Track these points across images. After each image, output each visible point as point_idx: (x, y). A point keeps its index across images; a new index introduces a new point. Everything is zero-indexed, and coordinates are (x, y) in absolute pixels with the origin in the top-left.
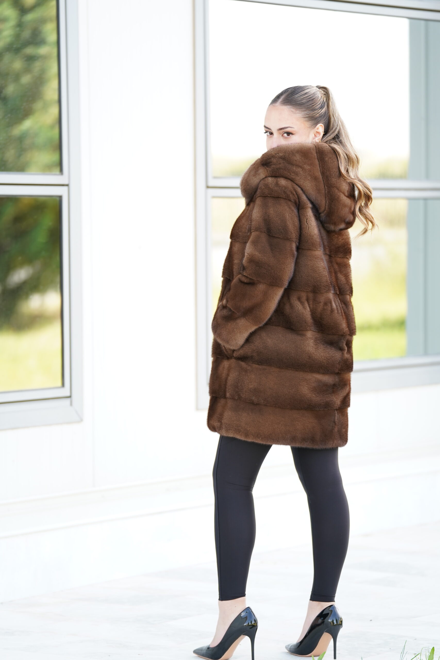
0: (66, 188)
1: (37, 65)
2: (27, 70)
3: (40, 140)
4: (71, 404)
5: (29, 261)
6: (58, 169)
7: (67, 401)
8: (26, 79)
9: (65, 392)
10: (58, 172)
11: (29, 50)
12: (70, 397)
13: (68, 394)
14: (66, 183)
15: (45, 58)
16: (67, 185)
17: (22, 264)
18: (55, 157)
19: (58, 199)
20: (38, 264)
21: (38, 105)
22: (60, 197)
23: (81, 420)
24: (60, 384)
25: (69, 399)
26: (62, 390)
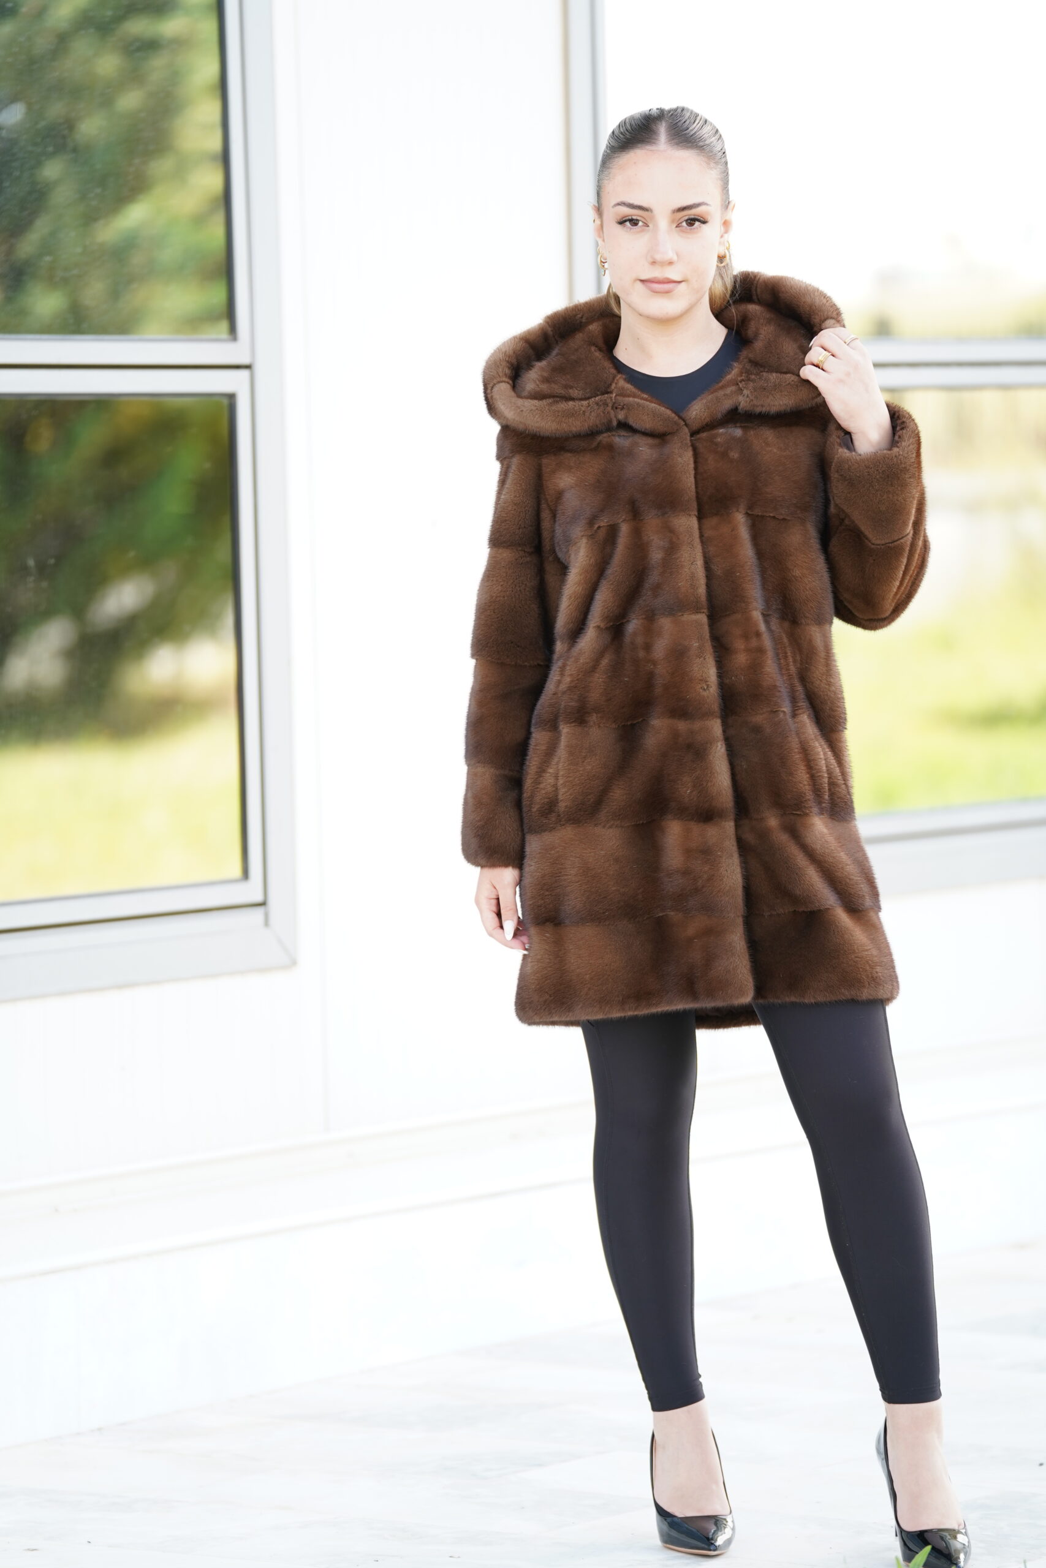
0: (244, 374)
1: (157, 65)
2: (133, 76)
3: (168, 255)
4: (267, 923)
5: (146, 562)
6: (224, 325)
7: (258, 914)
8: (130, 101)
9: (252, 891)
10: (225, 335)
11: (138, 27)
12: (264, 903)
13: (259, 898)
14: (245, 361)
15: (179, 44)
16: (248, 367)
17: (126, 571)
18: (218, 295)
19: (225, 401)
20: (170, 571)
21: (161, 166)
22: (231, 397)
23: (294, 963)
24: (237, 872)
25: (260, 911)
26: (243, 886)
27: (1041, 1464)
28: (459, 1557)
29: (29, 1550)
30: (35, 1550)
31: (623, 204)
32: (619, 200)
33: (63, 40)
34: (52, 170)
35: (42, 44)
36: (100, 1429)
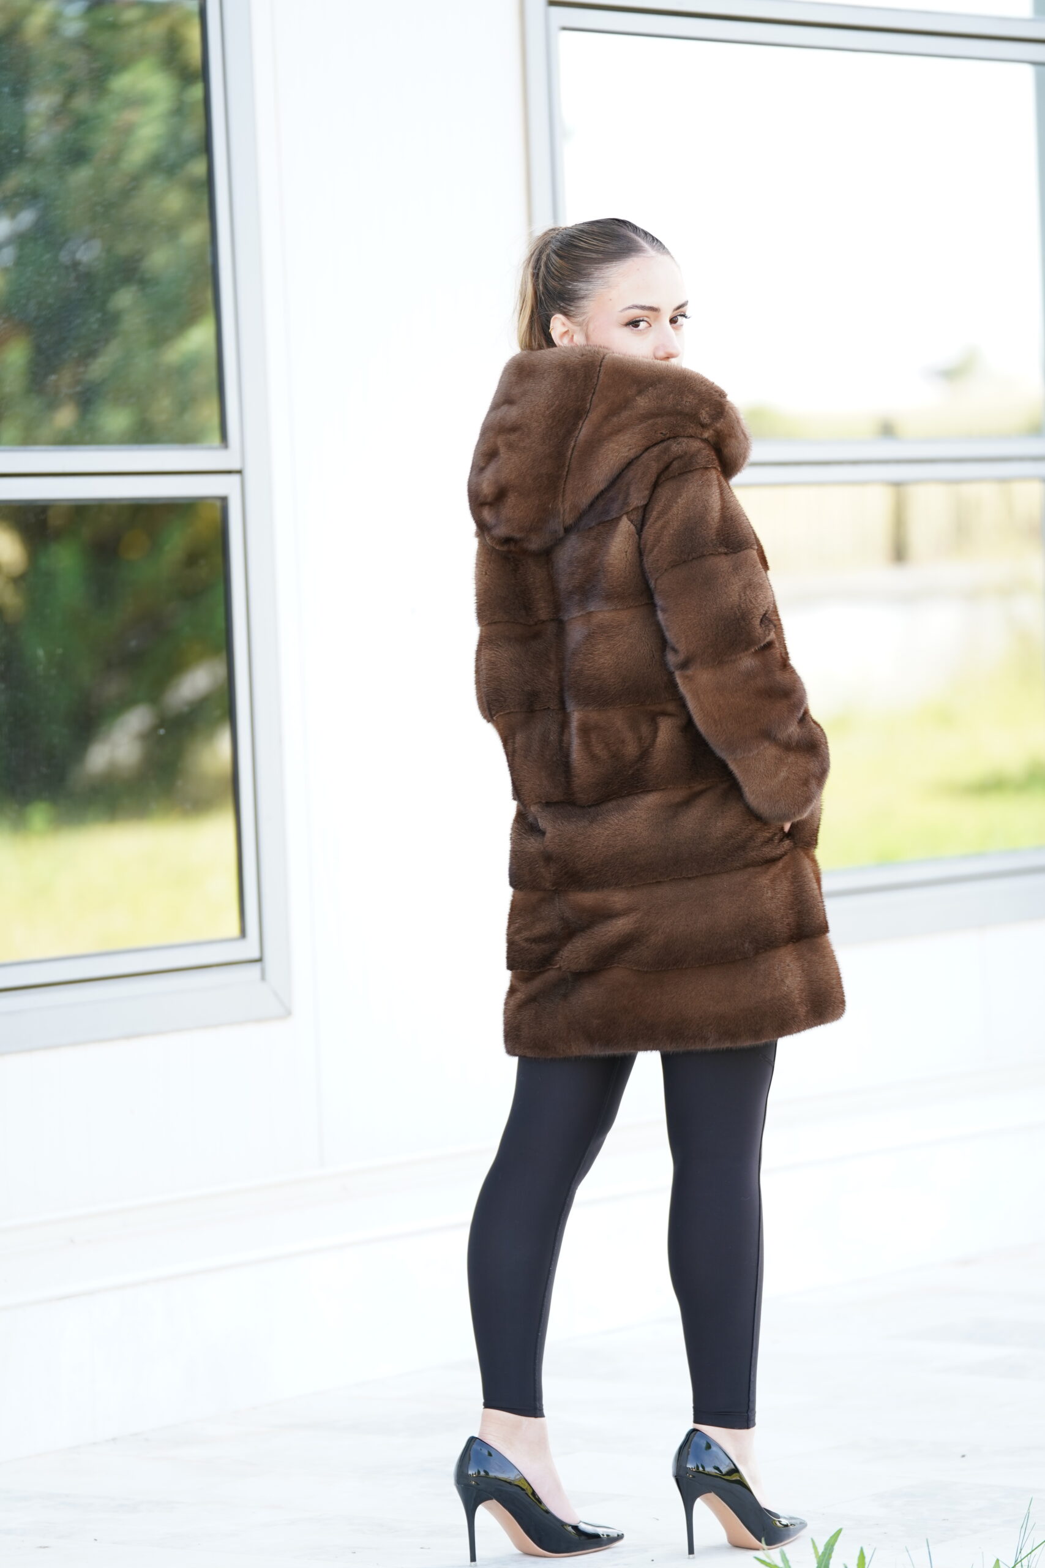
0: (235, 478)
4: (263, 977)
6: (218, 436)
7: (254, 970)
9: (249, 949)
10: (217, 444)
12: (260, 960)
13: (256, 955)
14: (236, 466)
16: (239, 472)
19: (218, 503)
22: (224, 500)
23: (288, 1013)
24: (235, 931)
25: (257, 966)
26: (241, 944)
27: (963, 1456)
28: (429, 1548)
29: (41, 1547)
30: (47, 1547)
31: (636, 307)
32: (630, 304)
33: (136, 181)
34: (124, 298)
35: (115, 184)
36: (114, 1439)
